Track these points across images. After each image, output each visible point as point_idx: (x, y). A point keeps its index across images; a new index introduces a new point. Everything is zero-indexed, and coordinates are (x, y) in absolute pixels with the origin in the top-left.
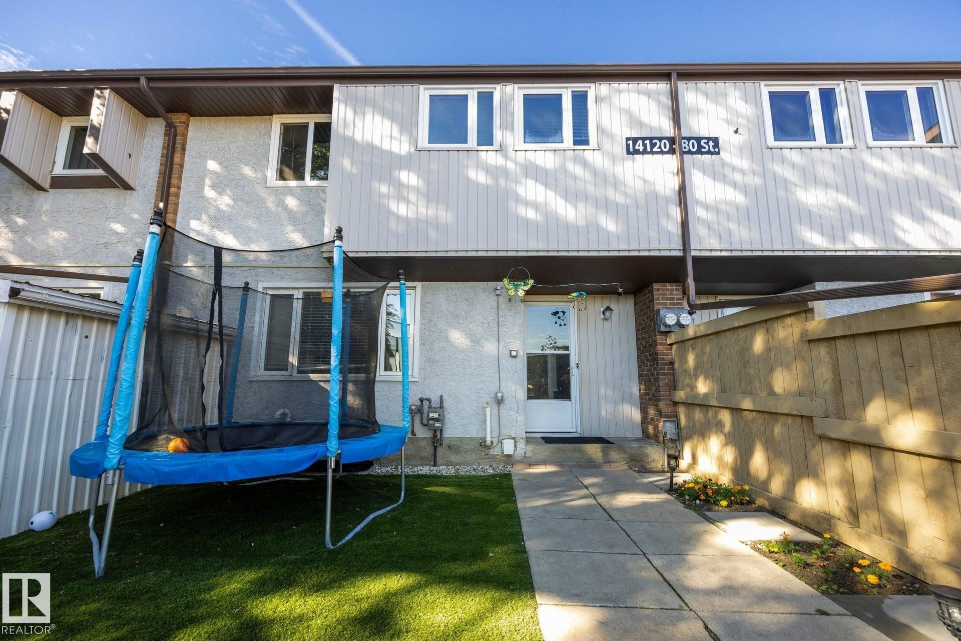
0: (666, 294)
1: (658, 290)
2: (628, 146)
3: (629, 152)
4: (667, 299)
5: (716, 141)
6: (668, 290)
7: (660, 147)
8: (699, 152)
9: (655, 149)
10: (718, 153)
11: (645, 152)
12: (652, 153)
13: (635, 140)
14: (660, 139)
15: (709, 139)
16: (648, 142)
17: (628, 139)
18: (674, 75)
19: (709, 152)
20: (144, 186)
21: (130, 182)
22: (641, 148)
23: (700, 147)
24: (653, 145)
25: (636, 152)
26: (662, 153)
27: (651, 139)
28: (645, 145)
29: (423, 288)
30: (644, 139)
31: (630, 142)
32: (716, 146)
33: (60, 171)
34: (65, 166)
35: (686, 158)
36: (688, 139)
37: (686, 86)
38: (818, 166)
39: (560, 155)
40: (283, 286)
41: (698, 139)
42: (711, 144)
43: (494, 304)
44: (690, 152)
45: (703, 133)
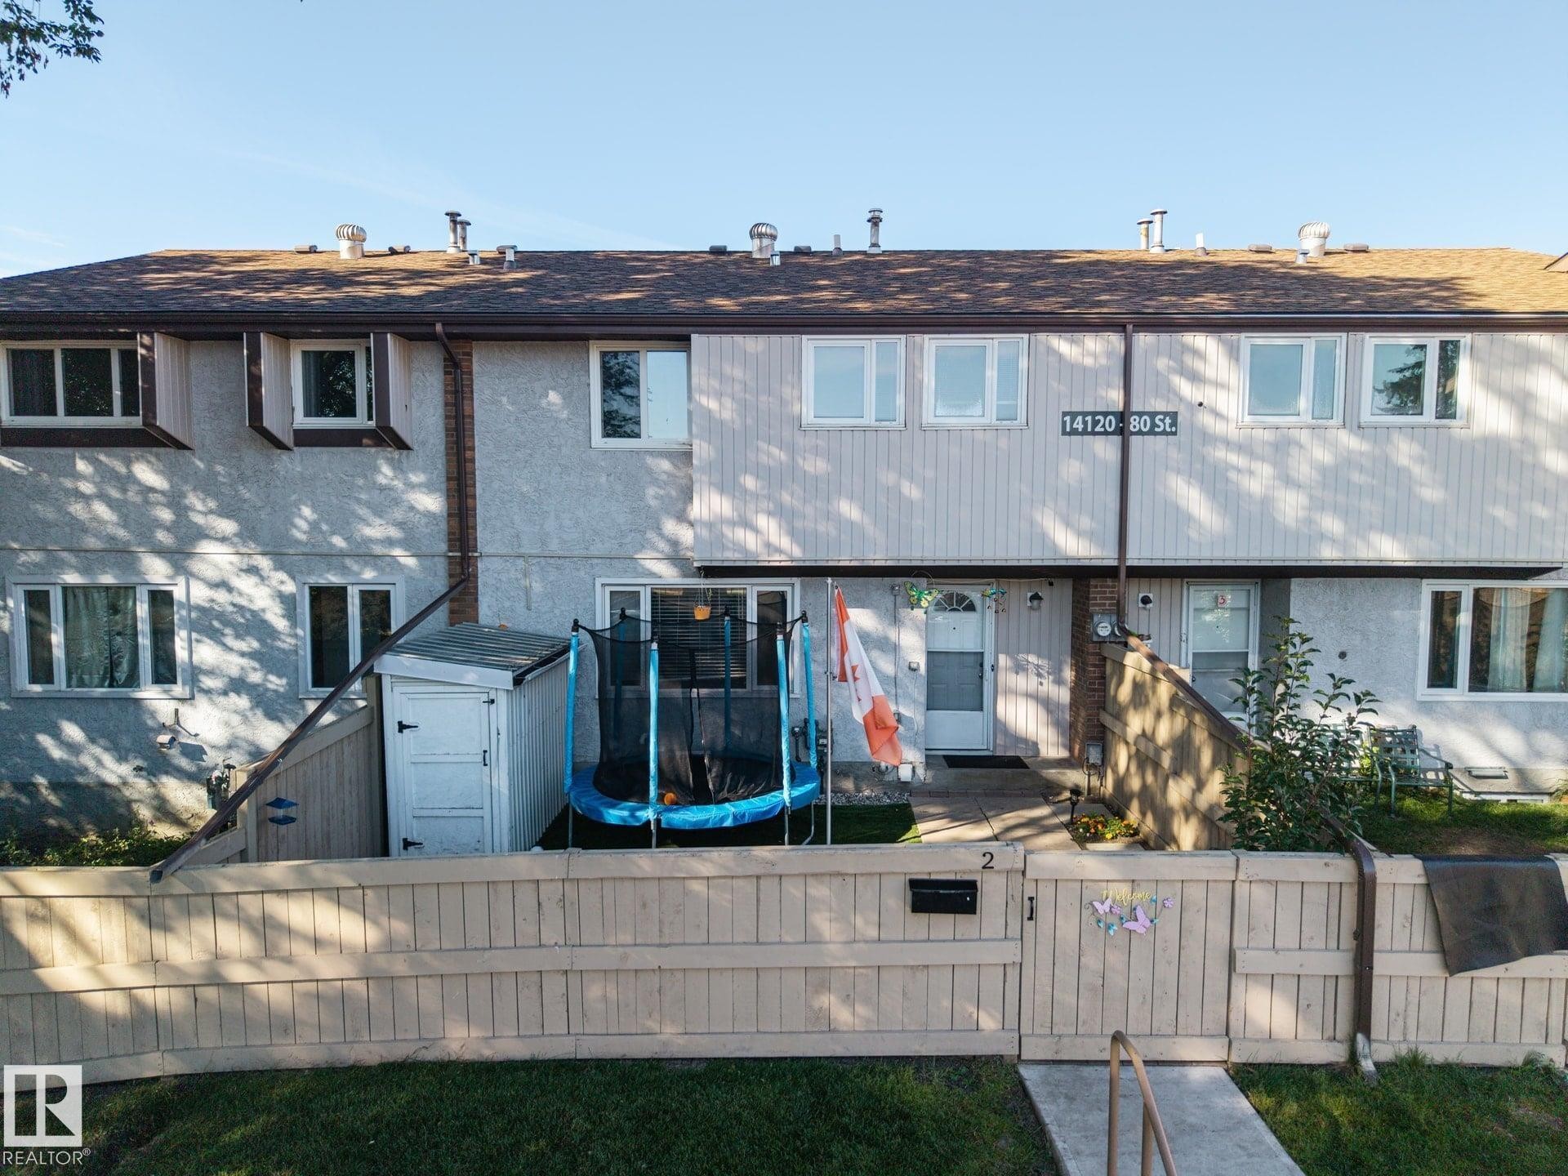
0: (1105, 592)
1: (1096, 587)
2: (1064, 423)
3: (1064, 433)
4: (1107, 598)
5: (1174, 416)
7: (1104, 426)
8: (1152, 432)
9: (1098, 429)
10: (1174, 434)
11: (1085, 432)
12: (1094, 433)
13: (1074, 415)
14: (1105, 414)
15: (1166, 414)
16: (1089, 418)
17: (1065, 414)
18: (1130, 327)
19: (1164, 433)
20: (424, 443)
21: (408, 441)
22: (1080, 427)
23: (1154, 425)
24: (1095, 423)
25: (1074, 432)
26: (1106, 433)
27: (1094, 414)
28: (1085, 423)
29: (803, 586)
30: (1084, 414)
31: (1068, 419)
32: (1174, 424)
33: (302, 421)
34: (307, 414)
35: (1134, 440)
36: (1140, 414)
37: (1144, 340)
38: (1294, 451)
39: (979, 435)
40: (625, 581)
41: (1153, 415)
42: (1168, 421)
43: (890, 605)
44: (1140, 433)
45: (1160, 406)
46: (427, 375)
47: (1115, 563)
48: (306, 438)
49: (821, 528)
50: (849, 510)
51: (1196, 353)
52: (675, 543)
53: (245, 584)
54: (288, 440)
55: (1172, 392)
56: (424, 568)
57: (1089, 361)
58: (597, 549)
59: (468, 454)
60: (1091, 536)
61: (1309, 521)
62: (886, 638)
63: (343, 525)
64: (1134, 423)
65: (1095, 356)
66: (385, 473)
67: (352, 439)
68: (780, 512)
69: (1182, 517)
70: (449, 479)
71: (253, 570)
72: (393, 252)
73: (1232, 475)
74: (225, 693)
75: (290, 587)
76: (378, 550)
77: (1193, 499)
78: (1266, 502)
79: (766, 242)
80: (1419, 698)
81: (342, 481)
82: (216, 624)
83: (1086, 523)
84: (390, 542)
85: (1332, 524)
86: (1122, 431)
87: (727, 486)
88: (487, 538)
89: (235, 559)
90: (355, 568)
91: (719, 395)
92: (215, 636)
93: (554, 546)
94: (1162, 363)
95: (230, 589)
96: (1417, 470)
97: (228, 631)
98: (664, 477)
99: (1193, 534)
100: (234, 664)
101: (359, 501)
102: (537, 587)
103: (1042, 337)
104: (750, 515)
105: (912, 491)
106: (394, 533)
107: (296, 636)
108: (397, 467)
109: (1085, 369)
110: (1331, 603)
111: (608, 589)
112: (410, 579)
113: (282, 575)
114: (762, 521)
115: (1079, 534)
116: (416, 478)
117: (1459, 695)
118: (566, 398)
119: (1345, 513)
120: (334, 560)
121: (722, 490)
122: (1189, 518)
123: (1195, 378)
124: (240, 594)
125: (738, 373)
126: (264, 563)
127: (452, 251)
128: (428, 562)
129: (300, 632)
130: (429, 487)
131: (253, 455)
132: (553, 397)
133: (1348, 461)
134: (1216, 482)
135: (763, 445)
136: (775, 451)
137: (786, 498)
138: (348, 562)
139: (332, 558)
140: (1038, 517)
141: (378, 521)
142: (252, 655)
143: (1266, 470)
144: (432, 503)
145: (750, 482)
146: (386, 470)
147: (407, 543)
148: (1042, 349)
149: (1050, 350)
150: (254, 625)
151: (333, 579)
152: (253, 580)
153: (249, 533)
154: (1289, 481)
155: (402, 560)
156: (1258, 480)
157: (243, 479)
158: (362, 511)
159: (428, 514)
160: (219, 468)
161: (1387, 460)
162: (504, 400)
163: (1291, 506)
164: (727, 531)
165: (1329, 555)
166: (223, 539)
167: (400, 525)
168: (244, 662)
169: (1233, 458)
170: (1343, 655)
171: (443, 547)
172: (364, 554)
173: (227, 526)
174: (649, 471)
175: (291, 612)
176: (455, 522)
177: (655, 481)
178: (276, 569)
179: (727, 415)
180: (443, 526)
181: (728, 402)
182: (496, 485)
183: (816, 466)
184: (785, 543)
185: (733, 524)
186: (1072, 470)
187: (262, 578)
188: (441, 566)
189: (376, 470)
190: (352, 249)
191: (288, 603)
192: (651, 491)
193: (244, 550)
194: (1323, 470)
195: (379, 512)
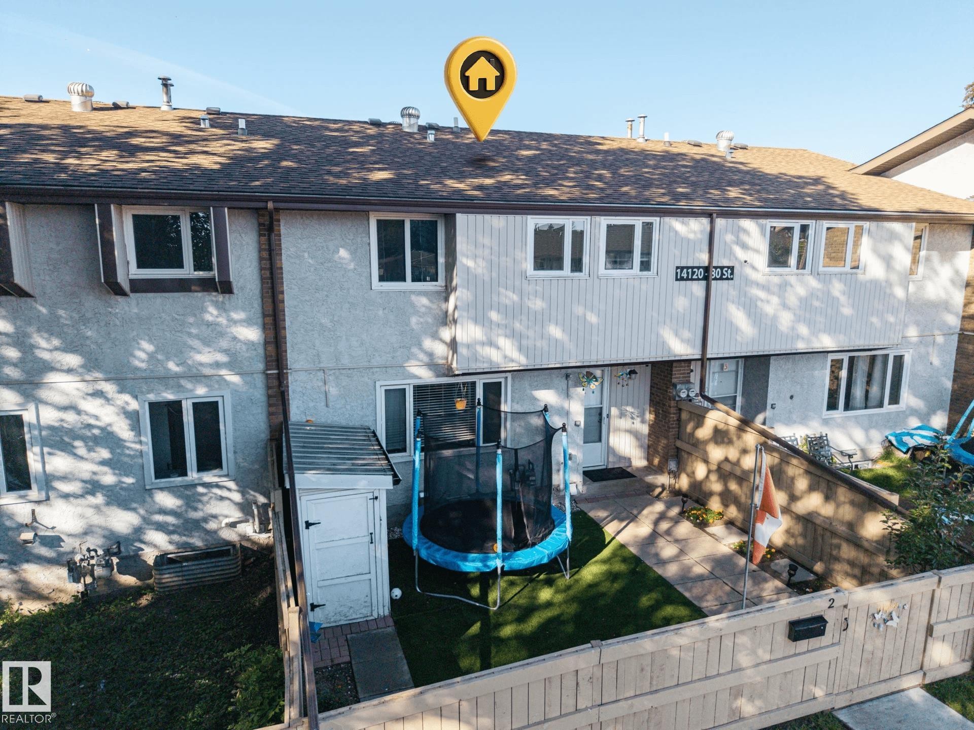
0: (680, 370)
1: (676, 367)
2: (677, 273)
3: (677, 279)
4: (681, 374)
5: (732, 268)
6: (682, 367)
7: (697, 275)
8: (721, 279)
9: (695, 277)
10: (732, 279)
11: (687, 279)
12: (692, 279)
13: (682, 268)
14: (698, 268)
15: (728, 267)
16: (690, 270)
17: (677, 268)
18: (715, 215)
19: (727, 279)
20: (245, 287)
21: (231, 288)
22: (685, 276)
23: (723, 274)
24: (693, 273)
25: (682, 279)
26: (698, 279)
27: (692, 268)
28: (688, 273)
29: (513, 378)
30: (688, 268)
31: (679, 271)
32: (732, 273)
33: (137, 273)
34: (140, 266)
35: (713, 283)
36: (716, 268)
37: (720, 222)
38: (788, 288)
39: (631, 281)
40: (396, 383)
41: (722, 268)
42: (729, 271)
43: (565, 387)
44: (715, 279)
45: (726, 263)
46: (243, 235)
47: (699, 356)
48: (139, 286)
49: (538, 344)
50: (555, 332)
51: (746, 231)
52: (431, 355)
53: (91, 406)
54: (126, 286)
55: (732, 253)
56: (246, 383)
57: (691, 236)
58: (377, 361)
59: (280, 296)
60: (687, 341)
61: (793, 329)
62: (563, 408)
63: (180, 352)
64: (714, 273)
65: (695, 232)
66: (212, 313)
67: (182, 286)
68: (512, 334)
69: (733, 328)
70: (264, 315)
71: (98, 394)
72: (116, 107)
73: (759, 303)
74: (82, 496)
75: (134, 405)
76: (207, 371)
77: (739, 317)
78: (775, 318)
79: (413, 120)
80: (824, 417)
81: (174, 319)
82: (66, 439)
83: (686, 334)
84: (217, 365)
85: (803, 330)
86: (706, 278)
87: (480, 319)
88: (295, 358)
89: (81, 385)
90: (189, 386)
92: (66, 448)
93: (346, 361)
94: (729, 238)
95: (79, 412)
96: (843, 299)
97: (78, 443)
98: (423, 310)
99: (739, 338)
100: (86, 469)
101: (190, 334)
102: (333, 391)
103: (667, 219)
104: (494, 338)
105: (592, 318)
106: (222, 358)
107: (141, 442)
108: (221, 307)
109: (688, 240)
110: (788, 369)
111: (383, 389)
112: (235, 392)
113: (127, 397)
114: (503, 342)
115: (682, 341)
116: (235, 316)
117: (839, 414)
118: (353, 253)
119: (810, 323)
120: (171, 382)
121: (476, 321)
122: (737, 330)
123: (744, 246)
124: (87, 414)
125: (487, 241)
126: (109, 388)
127: (165, 108)
128: (249, 379)
129: (143, 439)
130: (248, 322)
131: (91, 302)
132: (343, 253)
133: (812, 294)
134: (751, 308)
135: (502, 290)
136: (510, 294)
137: (517, 325)
138: (183, 382)
139: (167, 379)
140: (661, 332)
141: (207, 349)
142: (103, 463)
143: (775, 300)
144: (252, 334)
145: (494, 316)
146: (212, 310)
147: (233, 365)
148: (667, 227)
149: (671, 228)
150: (107, 438)
151: (170, 396)
152: (99, 401)
153: (92, 363)
154: (785, 306)
155: (228, 378)
156: (770, 306)
157: (84, 320)
158: (196, 343)
159: (250, 344)
160: (61, 312)
161: (829, 292)
162: (306, 255)
163: (786, 319)
164: (479, 348)
165: (801, 346)
166: (70, 371)
167: (226, 351)
168: (96, 468)
169: (761, 294)
170: (792, 397)
171: (261, 366)
172: (198, 377)
173: (73, 360)
174: (413, 305)
175: (136, 426)
176: (271, 348)
177: (416, 312)
178: (121, 391)
179: (480, 271)
180: (261, 351)
181: (480, 262)
182: (301, 318)
183: (538, 304)
184: (515, 354)
185: (483, 344)
186: (681, 303)
187: (107, 400)
188: (260, 381)
189: (203, 310)
190: (84, 104)
191: (133, 418)
192: (414, 320)
193: (88, 378)
194: (801, 299)
195: (207, 342)
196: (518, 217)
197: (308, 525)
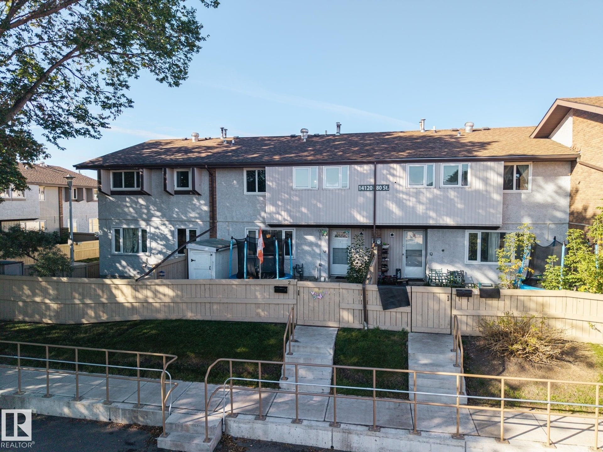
3: (359, 190)
5: (388, 186)
8: (382, 190)
9: (368, 189)
10: (388, 190)
11: (364, 190)
12: (367, 191)
13: (361, 186)
14: (370, 186)
15: (386, 185)
16: (365, 187)
17: (359, 186)
18: (376, 163)
19: (386, 190)
20: (204, 194)
21: (200, 193)
22: (363, 189)
23: (383, 188)
24: (367, 188)
25: (361, 190)
26: (370, 190)
27: (367, 185)
28: (364, 188)
29: (296, 229)
30: (364, 186)
31: (360, 187)
32: (388, 188)
33: (176, 188)
34: (178, 186)
35: (378, 193)
36: (379, 185)
37: (379, 166)
38: (421, 195)
39: (337, 191)
40: (252, 228)
41: (382, 185)
42: (387, 187)
43: (319, 235)
44: (379, 190)
45: (385, 183)
46: (205, 177)
47: (372, 224)
48: (177, 193)
49: (297, 215)
50: (304, 210)
51: (394, 169)
52: (264, 218)
53: (163, 228)
54: (173, 193)
55: (387, 179)
56: (204, 225)
57: (365, 172)
58: (245, 220)
59: (215, 196)
60: (367, 217)
61: (426, 213)
62: (317, 244)
63: (185, 213)
64: (378, 188)
65: (367, 170)
66: (195, 201)
67: (187, 193)
68: (286, 210)
69: (391, 212)
70: (210, 202)
71: (164, 224)
72: (206, 139)
73: (404, 201)
74: (157, 254)
75: (173, 229)
76: (193, 220)
77: (393, 207)
78: (413, 208)
79: (305, 134)
80: (466, 263)
81: (185, 203)
82: (156, 237)
83: (365, 213)
84: (196, 218)
85: (432, 214)
86: (375, 190)
87: (274, 204)
88: (219, 217)
89: (160, 222)
90: (188, 224)
91: (272, 181)
92: (156, 240)
93: (235, 219)
94: (385, 172)
95: (159, 229)
96: (456, 199)
97: (159, 239)
98: (262, 202)
99: (394, 217)
100: (160, 248)
101: (189, 208)
102: (231, 229)
103: (353, 166)
104: (280, 212)
105: (319, 205)
106: (197, 215)
107: (174, 241)
108: (198, 200)
109: (364, 173)
110: (439, 236)
111: (248, 230)
112: (201, 227)
113: (170, 226)
114: (283, 213)
115: (363, 216)
116: (202, 202)
117: (478, 262)
118: (238, 182)
119: (436, 211)
120: (184, 222)
121: (273, 205)
122: (393, 212)
123: (393, 175)
124: (162, 230)
125: (277, 176)
126: (167, 223)
127: (222, 138)
128: (205, 223)
129: (175, 240)
130: (205, 205)
131: (165, 197)
132: (235, 182)
133: (436, 197)
134: (400, 204)
135: (283, 194)
136: (286, 195)
137: (289, 207)
138: (186, 223)
139: (182, 222)
140: (352, 212)
141: (194, 213)
142: (164, 245)
143: (413, 200)
144: (206, 208)
145: (280, 203)
146: (196, 200)
147: (200, 218)
148: (353, 169)
149: (355, 169)
150: (164, 238)
151: (183, 227)
152: (165, 227)
153: (163, 216)
154: (420, 203)
155: (199, 222)
156: (411, 202)
157: (163, 202)
158: (190, 210)
159: (205, 211)
160: (157, 200)
161: (448, 197)
162: (223, 183)
163: (420, 209)
164: (274, 216)
165: (431, 222)
166: (158, 217)
167: (199, 214)
168: (162, 247)
169: (405, 197)
170: (443, 251)
171: (208, 219)
172: (190, 221)
173: (158, 214)
174: (258, 200)
175: (173, 235)
176: (211, 213)
177: (260, 203)
178: (169, 224)
179: (274, 186)
180: (209, 214)
181: (274, 183)
182: (221, 204)
183: (296, 199)
184: (289, 218)
185: (276, 213)
186: (361, 200)
187: (167, 227)
188: (208, 224)
189: (193, 200)
190: (195, 139)
191: (172, 232)
192: (258, 205)
193: (163, 220)
194: (430, 200)
195: (194, 211)
196: (289, 167)
197: (192, 260)
